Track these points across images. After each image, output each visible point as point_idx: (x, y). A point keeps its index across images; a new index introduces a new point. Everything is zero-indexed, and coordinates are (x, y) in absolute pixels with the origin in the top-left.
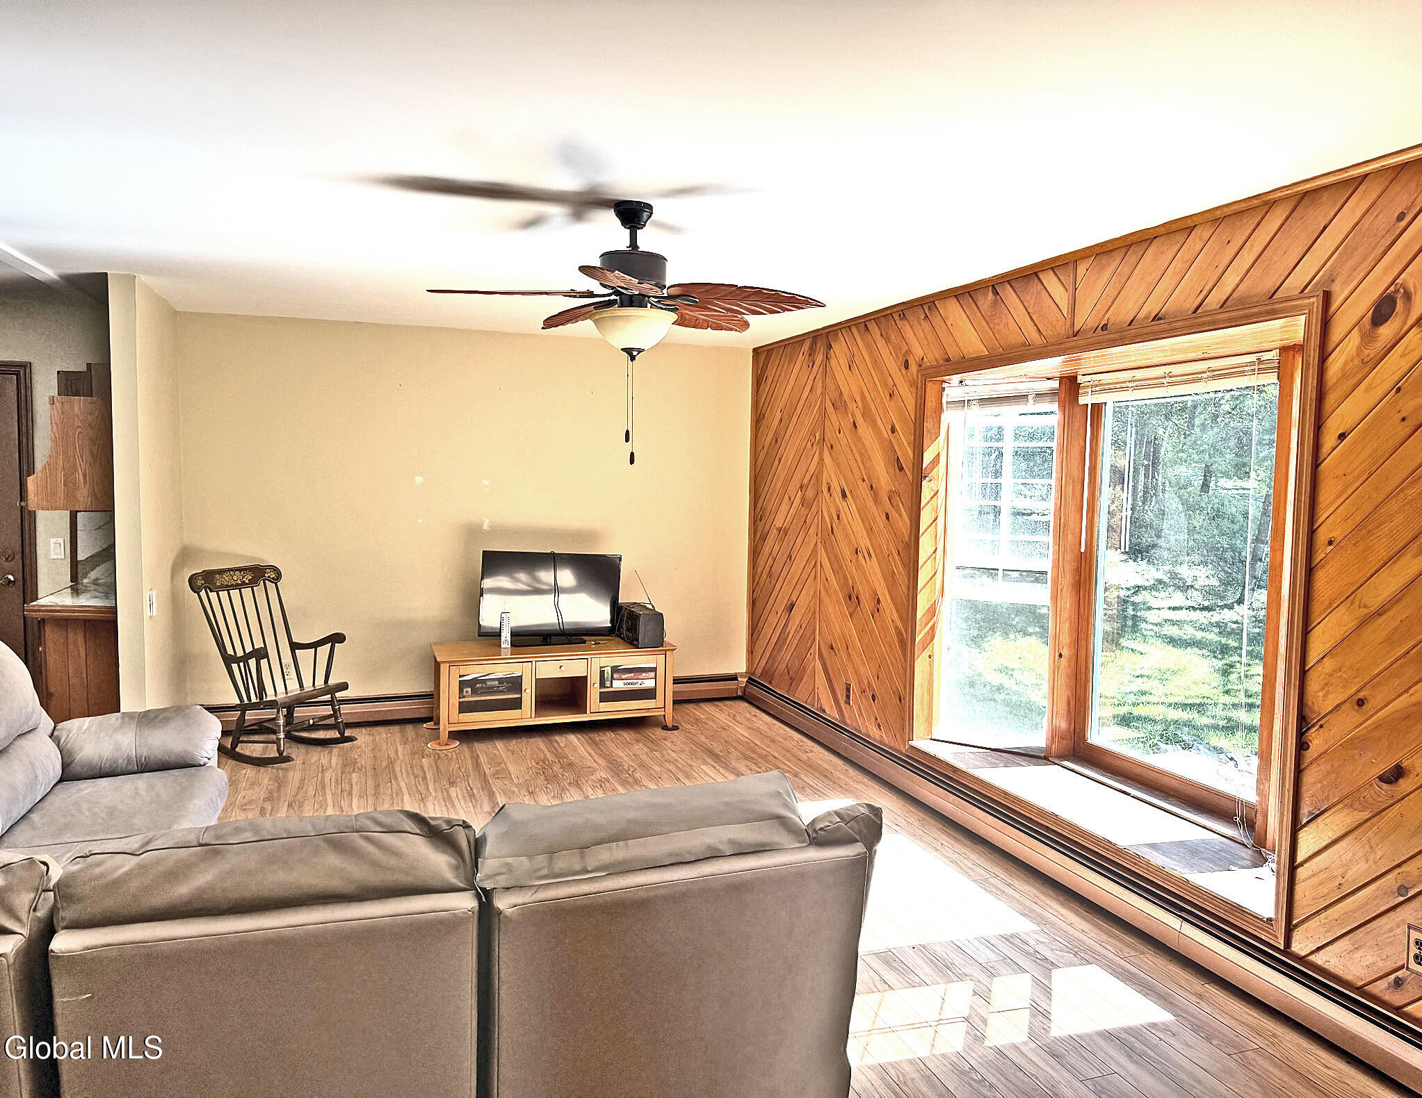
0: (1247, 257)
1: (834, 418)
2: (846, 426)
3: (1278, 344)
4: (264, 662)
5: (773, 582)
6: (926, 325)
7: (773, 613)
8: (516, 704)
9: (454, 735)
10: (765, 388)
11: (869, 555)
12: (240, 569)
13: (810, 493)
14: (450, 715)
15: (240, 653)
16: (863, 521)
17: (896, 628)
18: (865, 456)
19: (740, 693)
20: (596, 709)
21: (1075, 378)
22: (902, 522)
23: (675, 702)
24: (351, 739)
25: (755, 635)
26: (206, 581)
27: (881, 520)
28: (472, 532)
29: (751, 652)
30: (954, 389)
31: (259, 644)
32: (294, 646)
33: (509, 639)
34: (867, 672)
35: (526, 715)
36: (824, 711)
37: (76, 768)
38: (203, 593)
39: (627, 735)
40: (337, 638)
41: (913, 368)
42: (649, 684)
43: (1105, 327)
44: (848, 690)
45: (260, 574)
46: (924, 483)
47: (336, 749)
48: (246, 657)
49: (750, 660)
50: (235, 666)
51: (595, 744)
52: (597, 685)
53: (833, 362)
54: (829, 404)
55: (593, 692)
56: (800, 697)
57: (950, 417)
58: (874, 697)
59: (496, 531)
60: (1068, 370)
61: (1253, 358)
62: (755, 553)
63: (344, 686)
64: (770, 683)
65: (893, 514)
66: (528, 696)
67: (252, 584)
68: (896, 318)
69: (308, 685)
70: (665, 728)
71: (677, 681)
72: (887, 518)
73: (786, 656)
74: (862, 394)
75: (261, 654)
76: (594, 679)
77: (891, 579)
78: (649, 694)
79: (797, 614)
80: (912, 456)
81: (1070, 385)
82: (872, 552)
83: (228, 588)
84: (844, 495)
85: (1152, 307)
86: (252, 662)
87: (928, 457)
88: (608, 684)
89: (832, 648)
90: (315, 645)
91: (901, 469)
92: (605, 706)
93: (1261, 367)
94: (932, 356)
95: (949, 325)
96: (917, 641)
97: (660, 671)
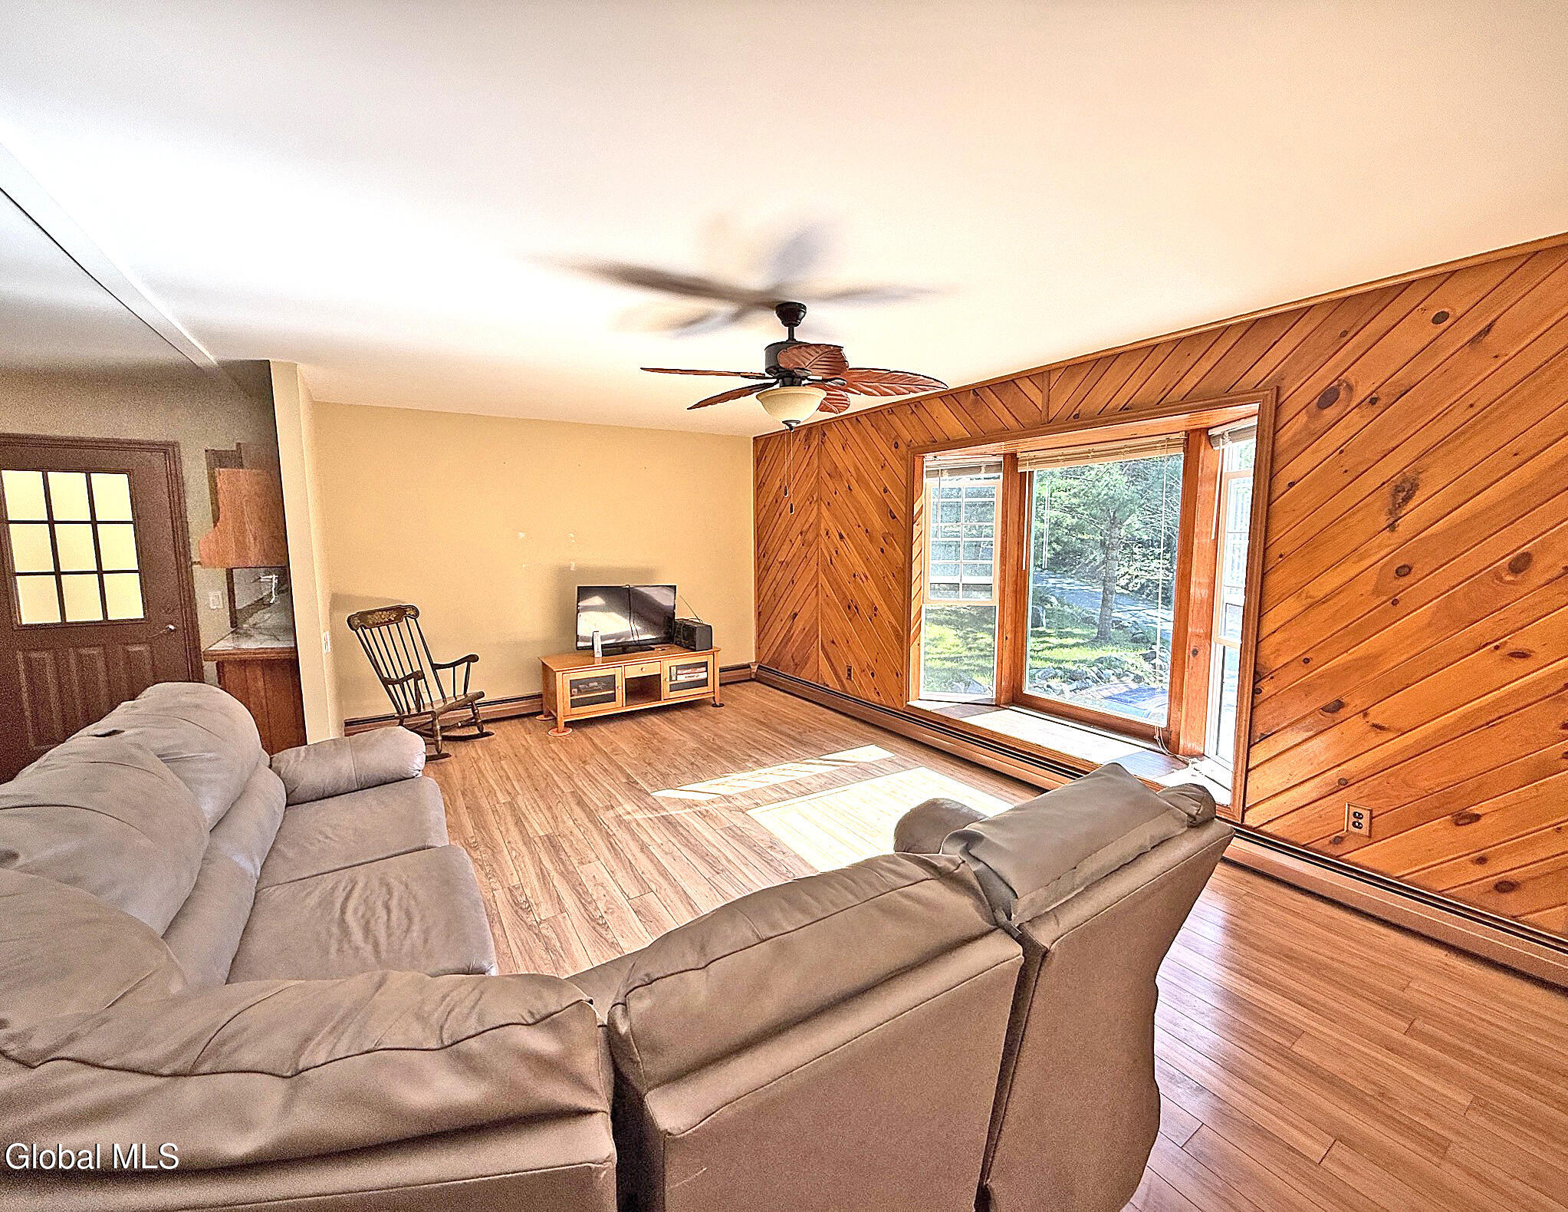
0: (1206, 365)
1: (830, 484)
2: (842, 489)
3: (1184, 429)
4: (421, 683)
5: (778, 599)
6: (913, 418)
7: (778, 620)
8: (612, 698)
9: (568, 725)
10: (764, 466)
11: (866, 577)
12: (386, 610)
13: (810, 536)
14: (565, 711)
15: (401, 676)
16: (859, 554)
17: (893, 627)
18: (860, 510)
19: (753, 677)
20: (669, 697)
21: (1016, 454)
22: (898, 555)
23: (721, 685)
24: (488, 734)
25: (762, 636)
26: (361, 621)
27: (876, 553)
28: (563, 573)
29: (758, 648)
30: (930, 460)
31: (417, 668)
32: (435, 667)
33: (600, 650)
34: (866, 658)
35: (619, 705)
36: (828, 686)
38: (359, 630)
39: (690, 713)
40: (472, 658)
41: (903, 448)
42: (703, 676)
43: (1077, 416)
44: (849, 670)
45: (401, 613)
46: (914, 525)
47: (477, 742)
48: (407, 678)
49: (758, 655)
50: (390, 687)
51: (673, 722)
52: (668, 680)
53: (828, 445)
54: (824, 474)
55: (665, 687)
56: (806, 675)
57: (929, 483)
58: (873, 674)
59: (581, 571)
60: (1010, 450)
61: (1164, 438)
62: (759, 581)
63: (482, 695)
64: (777, 668)
65: (886, 548)
66: (620, 693)
67: (398, 619)
68: (886, 413)
69: (449, 694)
70: (715, 705)
71: (722, 670)
72: (882, 551)
73: (791, 648)
74: (857, 469)
75: (418, 676)
76: (665, 676)
77: (887, 594)
78: (704, 683)
79: (800, 624)
80: (904, 509)
81: (1012, 459)
82: (868, 575)
83: (378, 625)
84: (841, 537)
85: (1121, 400)
86: (411, 682)
87: (916, 510)
88: (674, 678)
89: (833, 642)
90: (454, 665)
91: (894, 517)
92: (673, 694)
93: (1169, 444)
94: (921, 437)
95: (935, 418)
96: (912, 633)
97: (710, 666)
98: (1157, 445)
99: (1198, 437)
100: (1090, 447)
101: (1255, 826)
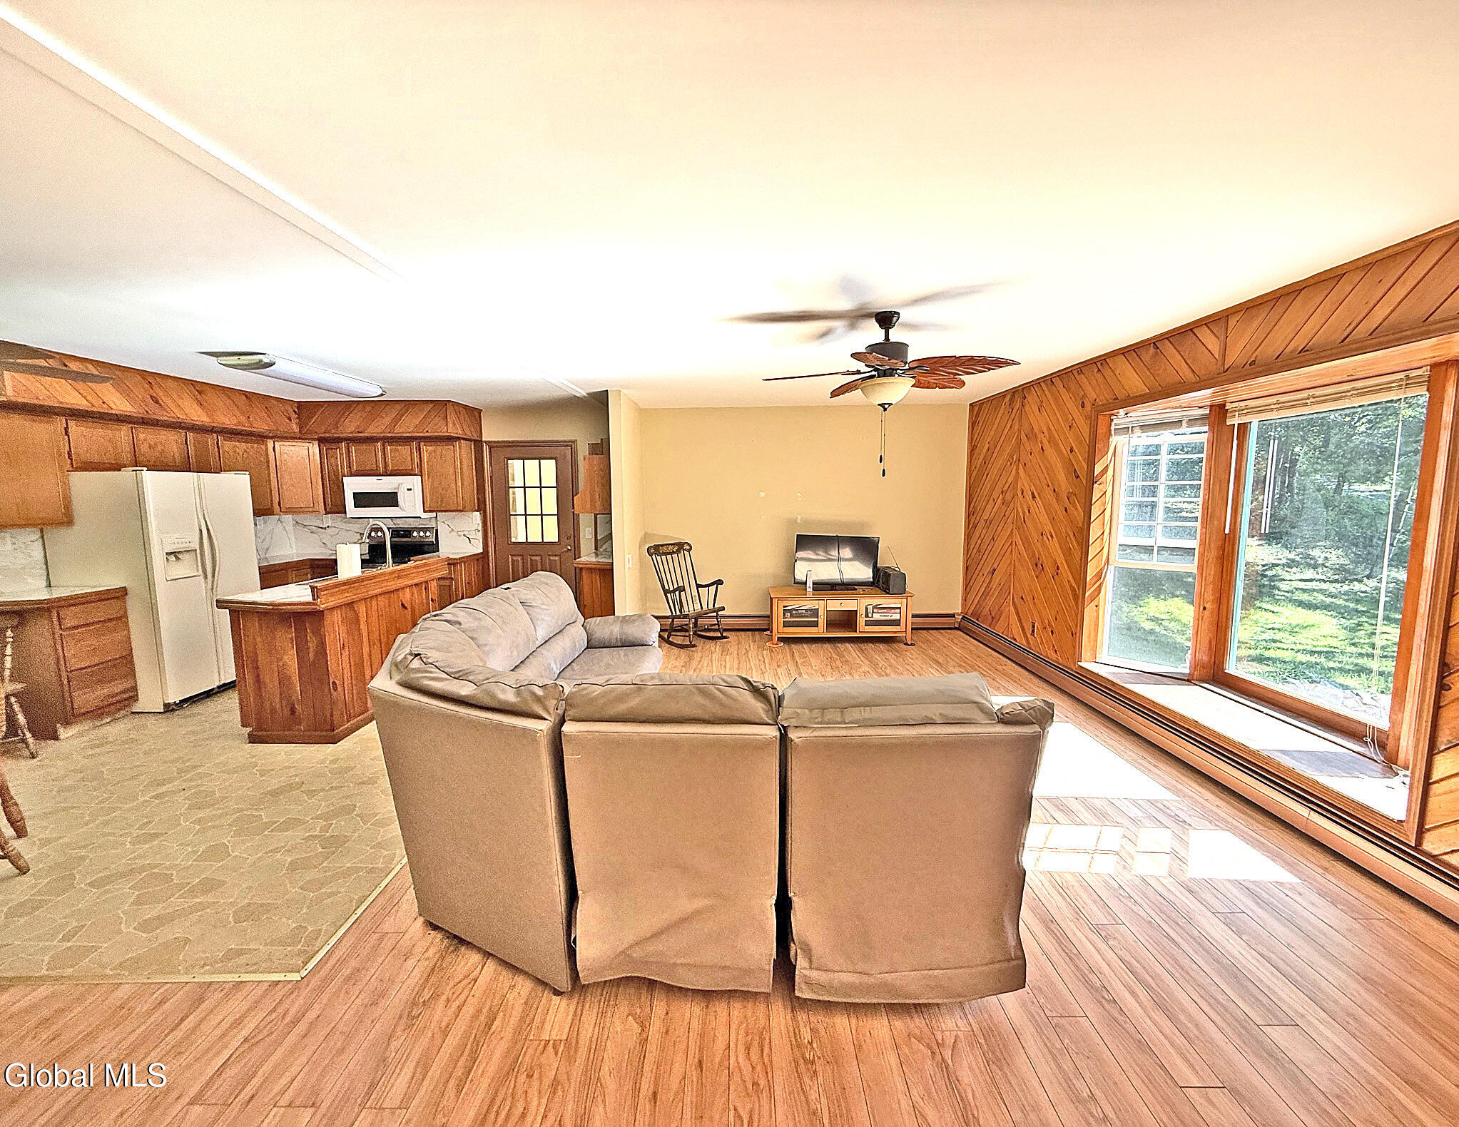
0: (1400, 291)
1: (1027, 445)
2: (1037, 449)
3: (1429, 361)
4: (683, 593)
5: (981, 554)
6: (1099, 376)
7: (981, 574)
8: (816, 624)
9: (780, 639)
10: (978, 429)
11: (1052, 536)
12: (672, 544)
13: (1008, 496)
14: (778, 629)
15: (672, 589)
16: (1047, 513)
17: (1071, 586)
18: (1050, 469)
19: (957, 626)
20: (863, 629)
21: (1224, 405)
22: (1079, 514)
23: (912, 629)
24: (725, 637)
25: (968, 588)
26: (656, 550)
27: (1061, 514)
28: (792, 522)
29: (965, 600)
30: (1120, 418)
31: (681, 584)
32: (698, 586)
33: (811, 586)
34: (1049, 615)
35: (821, 631)
36: (1015, 640)
37: (594, 643)
38: (654, 556)
39: (882, 646)
40: (719, 582)
41: (1088, 407)
42: (897, 617)
43: (1253, 363)
44: (1033, 627)
45: (681, 547)
46: (1095, 485)
47: (719, 642)
48: (675, 590)
49: (964, 605)
50: (669, 595)
51: (862, 651)
52: (863, 616)
53: (1027, 408)
54: (1023, 435)
55: (861, 620)
56: (999, 629)
57: (1115, 440)
58: (1052, 631)
59: (806, 523)
60: (1216, 401)
61: (1401, 375)
62: (968, 537)
63: (723, 609)
64: (977, 620)
65: (1071, 509)
66: (822, 621)
67: (678, 552)
68: (1075, 373)
69: (705, 607)
70: (906, 644)
71: (914, 616)
72: (1066, 511)
73: (989, 603)
74: (1049, 429)
75: (681, 589)
76: (862, 612)
77: (1067, 553)
78: (896, 623)
79: (998, 577)
80: (1086, 467)
81: (1219, 412)
82: (1053, 534)
83: (666, 554)
84: (1034, 497)
85: (1299, 342)
86: (677, 593)
87: (1098, 469)
88: (870, 615)
89: (1022, 598)
90: (708, 586)
91: (1078, 477)
92: (868, 629)
93: (1409, 383)
94: (1104, 397)
95: (1117, 374)
96: (1087, 595)
97: (904, 610)
98: (1393, 385)
99: (1443, 373)
100: (1311, 392)
101: (1436, 853)
